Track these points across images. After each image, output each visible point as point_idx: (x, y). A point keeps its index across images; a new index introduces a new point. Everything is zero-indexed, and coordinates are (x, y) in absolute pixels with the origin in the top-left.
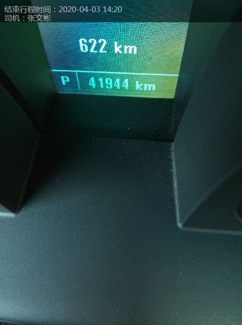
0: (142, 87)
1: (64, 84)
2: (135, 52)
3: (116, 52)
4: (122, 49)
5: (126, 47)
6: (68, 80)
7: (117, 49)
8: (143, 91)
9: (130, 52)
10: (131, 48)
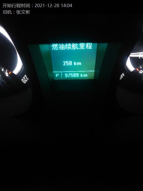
0: (83, 76)
2: (81, 65)
3: (74, 65)
4: (76, 64)
5: (78, 63)
6: (58, 75)
7: (75, 64)
8: (83, 77)
9: (79, 65)
10: (79, 63)
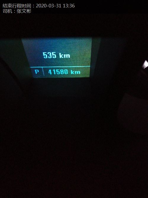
1: (36, 73)
5: (65, 55)
6: (38, 71)
7: (61, 56)
8: (75, 74)
9: (67, 57)
